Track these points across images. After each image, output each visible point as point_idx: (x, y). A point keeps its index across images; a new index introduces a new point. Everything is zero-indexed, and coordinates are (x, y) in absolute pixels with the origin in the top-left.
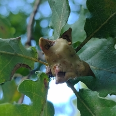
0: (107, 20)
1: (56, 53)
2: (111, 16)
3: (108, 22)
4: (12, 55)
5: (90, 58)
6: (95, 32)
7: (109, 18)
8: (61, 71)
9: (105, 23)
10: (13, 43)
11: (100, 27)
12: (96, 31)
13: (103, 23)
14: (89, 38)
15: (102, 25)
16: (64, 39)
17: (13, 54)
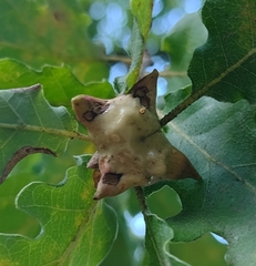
0: (242, 61)
1: (107, 133)
2: (250, 53)
3: (243, 64)
4: (13, 130)
5: (206, 131)
6: (210, 85)
7: (246, 57)
8: (113, 171)
9: (235, 66)
10: (21, 100)
11: (223, 75)
12: (214, 82)
13: (230, 64)
14: (196, 95)
15: (229, 70)
16: (134, 96)
17: (14, 126)
